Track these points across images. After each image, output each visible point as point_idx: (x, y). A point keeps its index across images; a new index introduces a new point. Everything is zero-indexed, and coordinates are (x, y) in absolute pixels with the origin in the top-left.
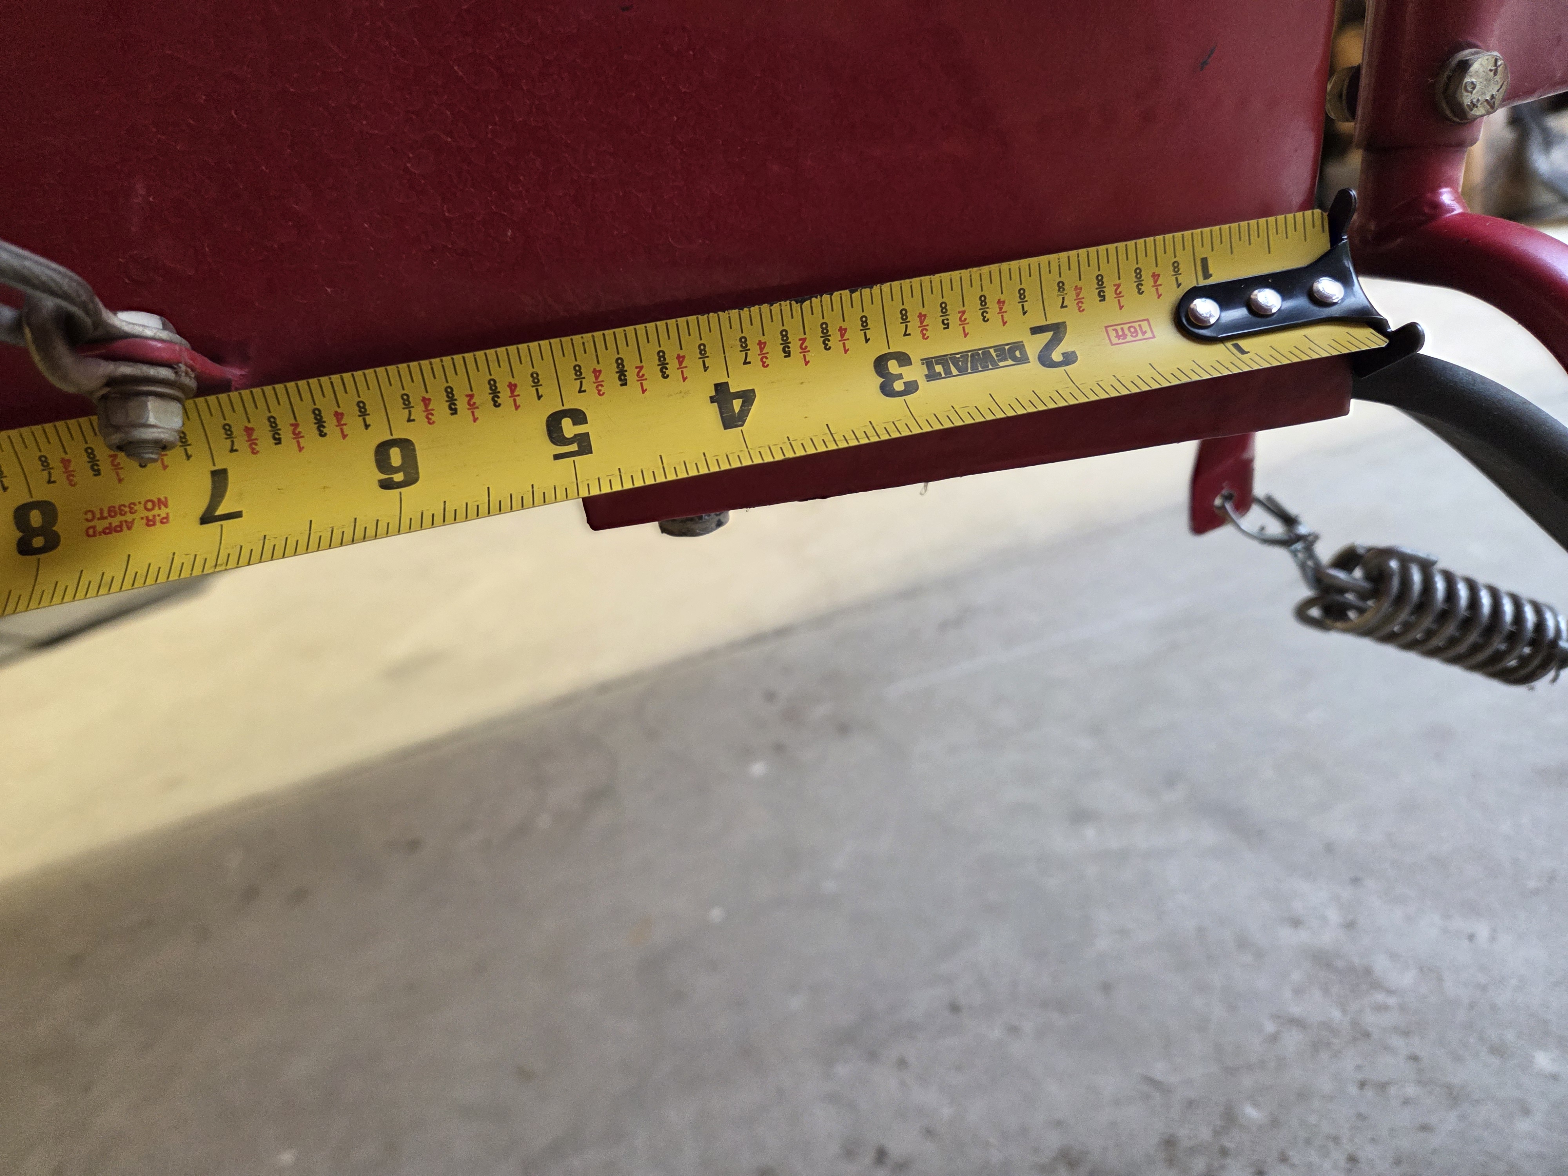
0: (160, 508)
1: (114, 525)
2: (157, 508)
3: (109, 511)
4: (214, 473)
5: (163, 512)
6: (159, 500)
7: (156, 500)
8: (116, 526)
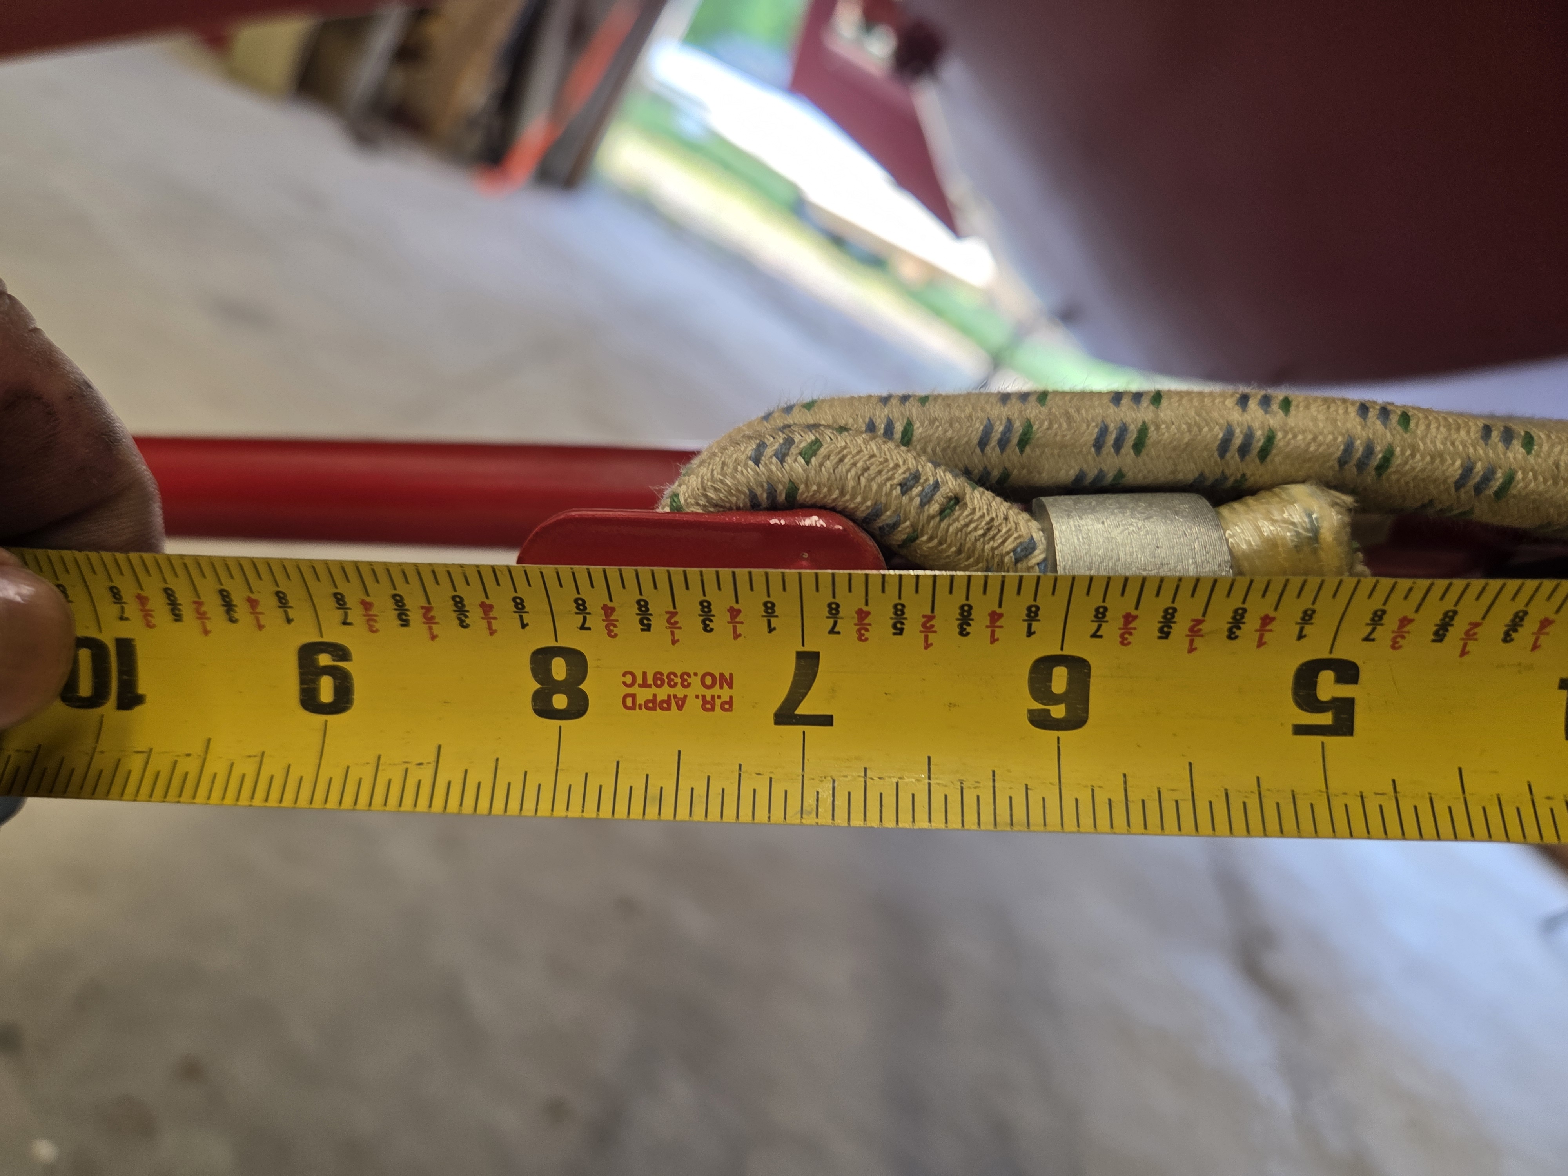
0: (721, 687)
1: (659, 699)
2: (718, 685)
3: (655, 678)
4: (800, 655)
5: (725, 693)
6: (722, 675)
7: (718, 677)
8: (663, 702)
